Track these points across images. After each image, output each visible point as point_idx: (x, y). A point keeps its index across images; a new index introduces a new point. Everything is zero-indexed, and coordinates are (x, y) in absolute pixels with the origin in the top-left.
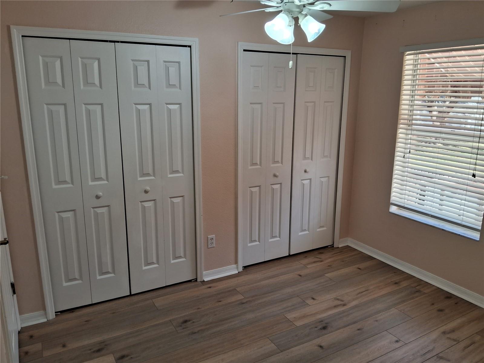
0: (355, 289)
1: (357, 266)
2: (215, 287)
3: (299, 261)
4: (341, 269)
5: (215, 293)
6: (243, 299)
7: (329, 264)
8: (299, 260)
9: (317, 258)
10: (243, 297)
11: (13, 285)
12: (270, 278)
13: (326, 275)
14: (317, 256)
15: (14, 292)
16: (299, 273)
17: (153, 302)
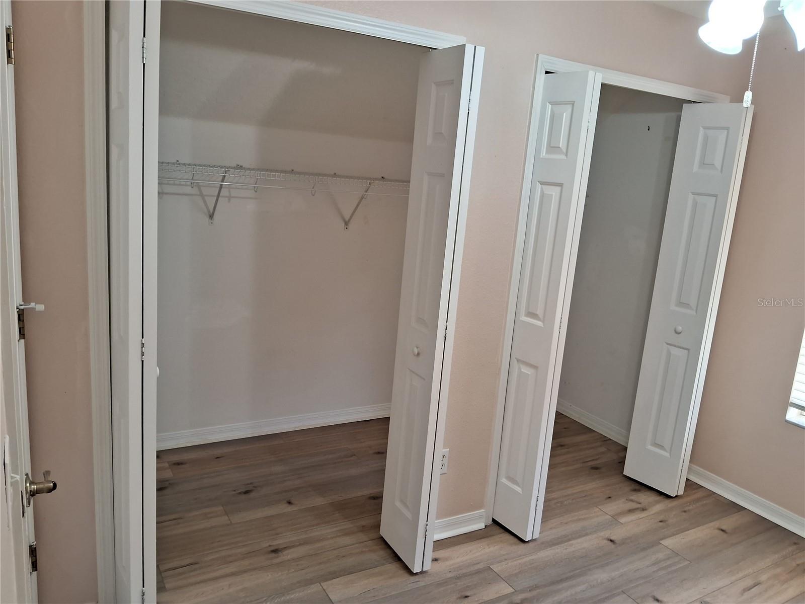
0: (734, 578)
1: (716, 524)
2: (446, 559)
3: (600, 507)
4: (689, 530)
5: (450, 575)
6: (513, 592)
7: (661, 518)
8: (599, 505)
9: (632, 501)
10: (511, 590)
11: (33, 551)
12: (554, 544)
13: (665, 542)
14: (632, 498)
15: (35, 567)
16: (607, 533)
17: (324, 590)
